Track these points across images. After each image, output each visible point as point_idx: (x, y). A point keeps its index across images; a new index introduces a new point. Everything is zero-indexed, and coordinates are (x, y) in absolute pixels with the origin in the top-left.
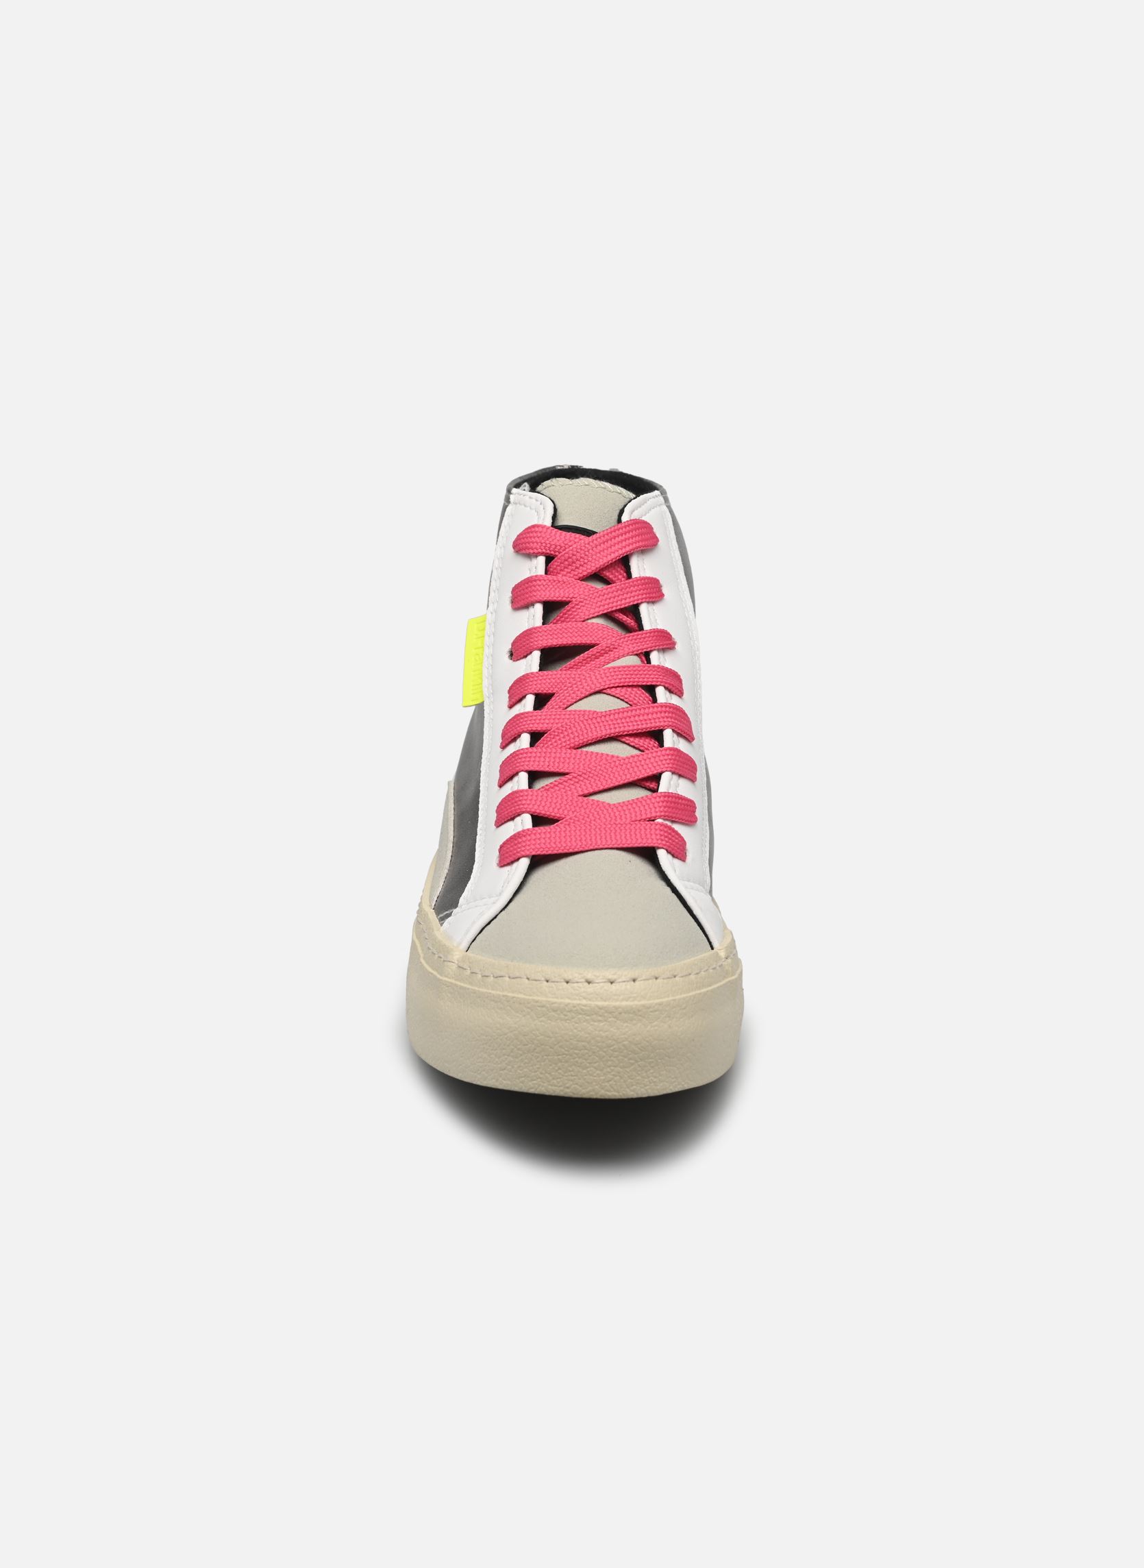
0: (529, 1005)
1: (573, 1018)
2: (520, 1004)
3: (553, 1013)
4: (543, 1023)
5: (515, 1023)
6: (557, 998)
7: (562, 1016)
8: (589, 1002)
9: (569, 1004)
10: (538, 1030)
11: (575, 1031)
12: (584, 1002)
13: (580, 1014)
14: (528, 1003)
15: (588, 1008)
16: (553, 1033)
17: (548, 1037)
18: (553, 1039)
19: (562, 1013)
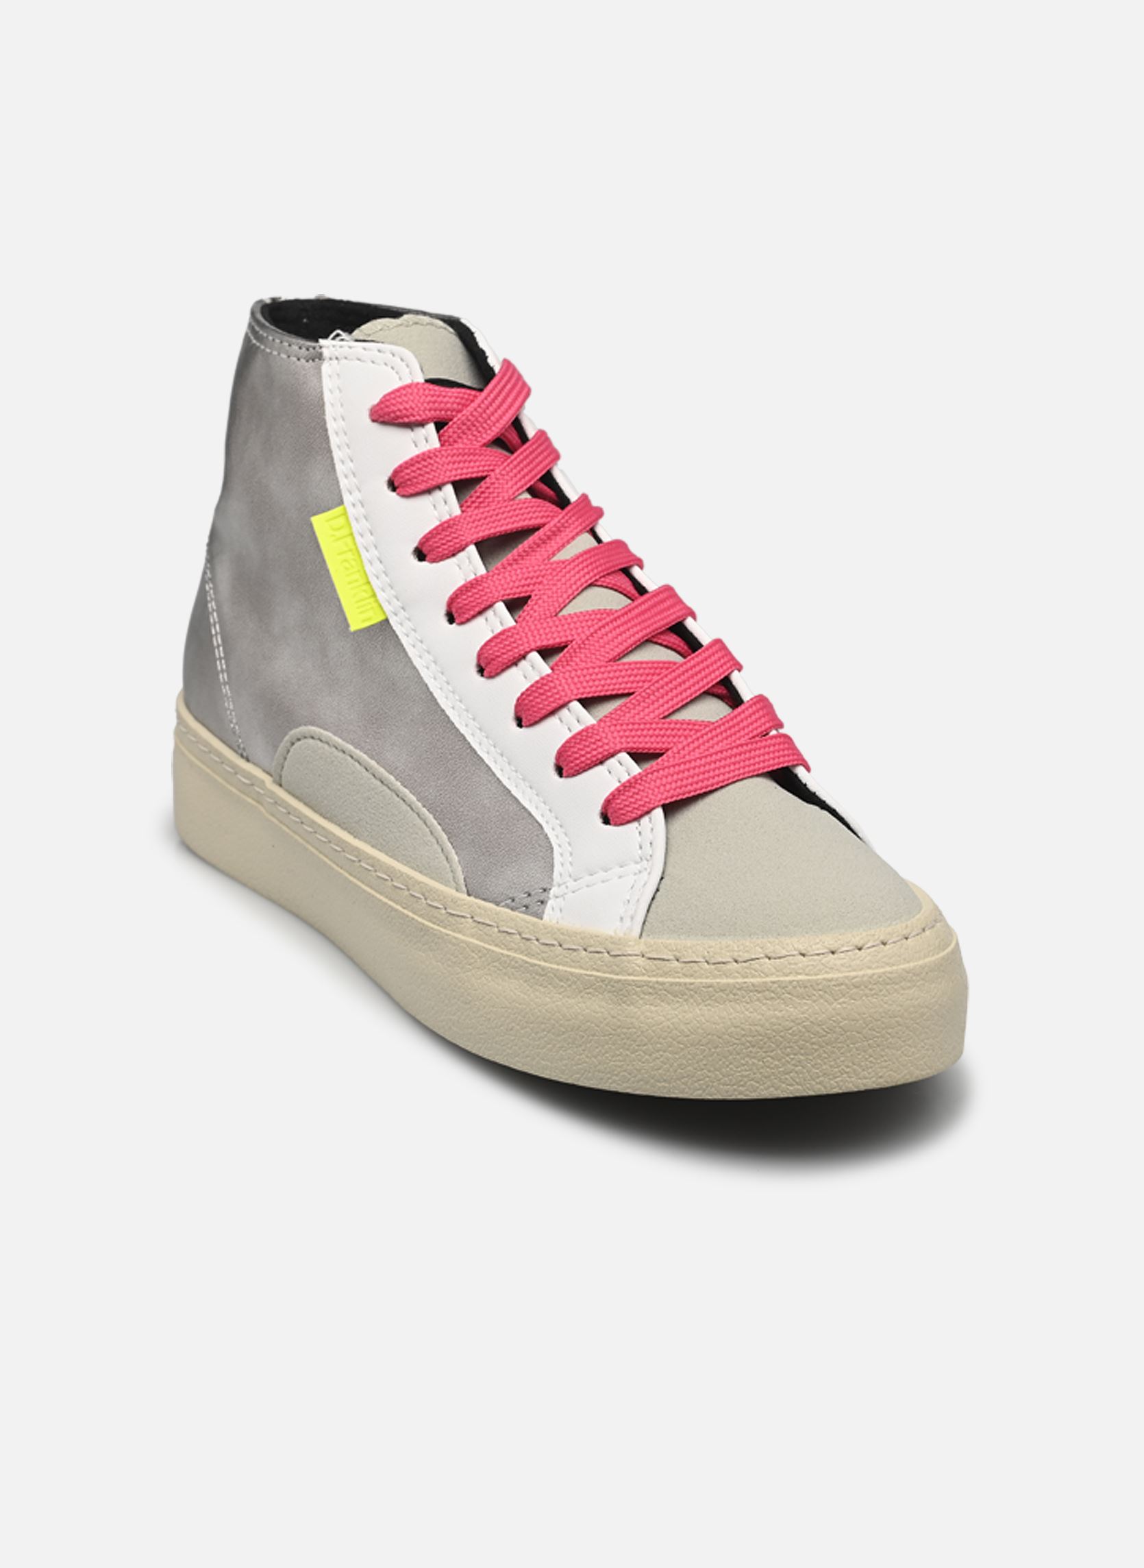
0: (820, 987)
1: (881, 991)
2: (806, 987)
3: (855, 990)
4: (844, 1005)
5: (803, 1013)
6: (854, 970)
7: (867, 991)
8: (895, 968)
9: (874, 974)
10: (839, 1014)
11: (885, 1006)
12: (888, 969)
13: (888, 984)
14: (818, 984)
15: (896, 975)
16: (859, 1014)
17: (853, 1020)
18: (861, 1022)
19: (866, 987)
